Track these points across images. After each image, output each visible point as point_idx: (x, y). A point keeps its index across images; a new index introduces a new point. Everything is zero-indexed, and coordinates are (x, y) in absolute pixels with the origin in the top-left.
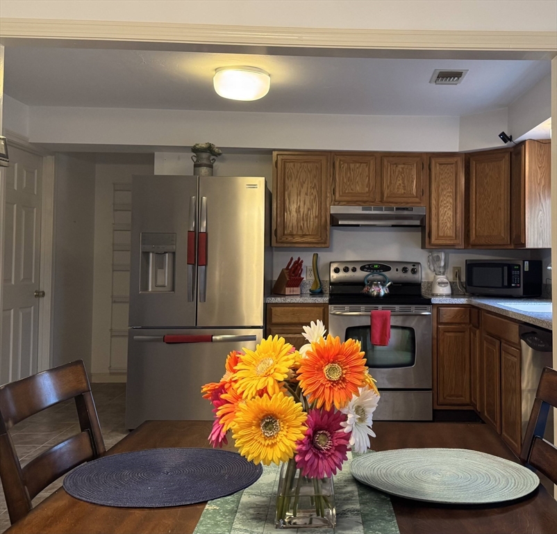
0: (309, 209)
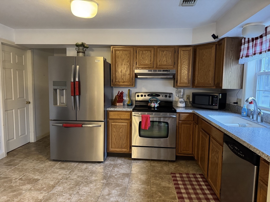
0: (126, 71)
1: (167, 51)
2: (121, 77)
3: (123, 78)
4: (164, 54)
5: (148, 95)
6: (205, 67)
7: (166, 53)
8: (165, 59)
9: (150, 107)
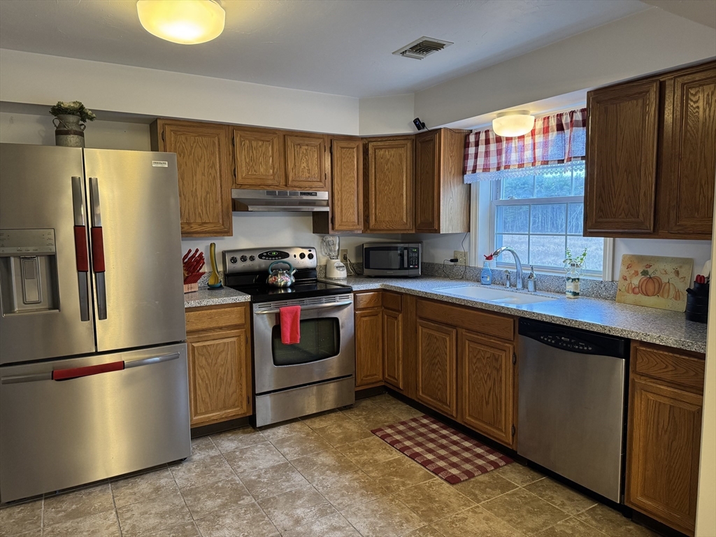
1: (307, 145)
2: (195, 210)
3: (199, 213)
4: (301, 152)
5: (260, 256)
6: (391, 187)
7: (306, 150)
8: (305, 165)
9: (275, 287)
